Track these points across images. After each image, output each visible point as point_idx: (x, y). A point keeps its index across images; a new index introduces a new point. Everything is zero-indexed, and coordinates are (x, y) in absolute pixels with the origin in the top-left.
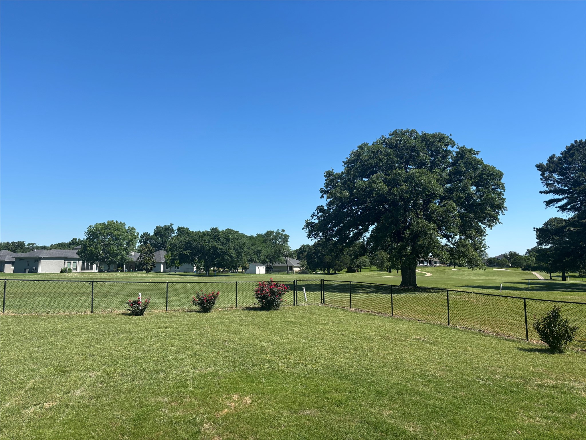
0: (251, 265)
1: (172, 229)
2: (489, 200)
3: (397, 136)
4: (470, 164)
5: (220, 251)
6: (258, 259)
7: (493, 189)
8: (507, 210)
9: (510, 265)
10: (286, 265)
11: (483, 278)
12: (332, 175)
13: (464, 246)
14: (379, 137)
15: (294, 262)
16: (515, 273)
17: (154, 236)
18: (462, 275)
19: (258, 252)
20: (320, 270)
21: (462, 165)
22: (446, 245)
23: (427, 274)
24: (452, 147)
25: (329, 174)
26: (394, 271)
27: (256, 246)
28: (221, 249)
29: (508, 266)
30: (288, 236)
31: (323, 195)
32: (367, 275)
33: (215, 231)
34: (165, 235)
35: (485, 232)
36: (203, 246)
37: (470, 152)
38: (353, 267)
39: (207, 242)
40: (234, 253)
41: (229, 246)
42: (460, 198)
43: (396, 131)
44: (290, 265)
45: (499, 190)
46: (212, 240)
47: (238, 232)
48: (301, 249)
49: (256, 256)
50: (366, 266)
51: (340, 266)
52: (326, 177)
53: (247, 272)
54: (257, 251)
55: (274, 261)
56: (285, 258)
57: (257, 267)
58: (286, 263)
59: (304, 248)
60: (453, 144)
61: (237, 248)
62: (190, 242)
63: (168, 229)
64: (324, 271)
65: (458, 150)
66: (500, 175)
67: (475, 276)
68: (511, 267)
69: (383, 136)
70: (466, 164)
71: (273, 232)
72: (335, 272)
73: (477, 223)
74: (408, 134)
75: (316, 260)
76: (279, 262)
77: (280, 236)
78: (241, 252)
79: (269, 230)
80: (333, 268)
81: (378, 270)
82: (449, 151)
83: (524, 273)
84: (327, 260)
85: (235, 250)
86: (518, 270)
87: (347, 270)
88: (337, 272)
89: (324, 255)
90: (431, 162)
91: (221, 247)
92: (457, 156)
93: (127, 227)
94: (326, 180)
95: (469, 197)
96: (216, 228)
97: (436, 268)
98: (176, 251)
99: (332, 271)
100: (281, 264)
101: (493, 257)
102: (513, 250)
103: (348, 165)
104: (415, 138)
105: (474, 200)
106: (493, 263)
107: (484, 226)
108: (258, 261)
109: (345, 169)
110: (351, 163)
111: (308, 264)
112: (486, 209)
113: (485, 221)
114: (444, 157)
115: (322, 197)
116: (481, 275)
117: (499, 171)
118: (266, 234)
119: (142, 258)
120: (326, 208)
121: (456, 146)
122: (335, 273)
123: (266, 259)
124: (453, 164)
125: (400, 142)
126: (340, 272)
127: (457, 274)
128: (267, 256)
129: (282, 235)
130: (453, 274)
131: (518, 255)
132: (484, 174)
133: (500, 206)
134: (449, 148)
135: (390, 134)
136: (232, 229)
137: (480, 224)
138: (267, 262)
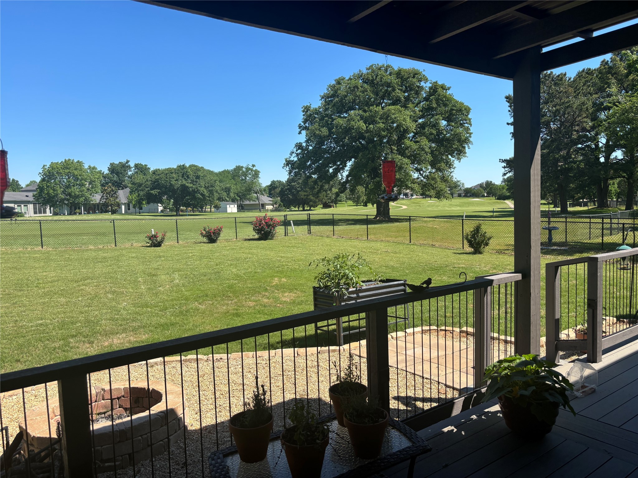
0: (222, 204)
1: (129, 166)
2: (457, 134)
3: (373, 71)
4: (441, 100)
5: (191, 189)
6: (228, 197)
7: (461, 124)
8: (472, 144)
9: (486, 195)
10: (257, 202)
11: (458, 208)
12: (309, 110)
13: (434, 179)
14: (357, 72)
15: (265, 199)
16: (489, 203)
17: (110, 174)
18: (438, 206)
19: (228, 190)
20: (295, 207)
21: (434, 102)
22: (418, 178)
23: (402, 207)
24: (425, 83)
25: (306, 109)
26: (370, 205)
27: (224, 183)
28: (192, 187)
29: (483, 196)
30: (259, 172)
31: (301, 131)
32: (343, 211)
33: (182, 168)
34: (121, 173)
35: (453, 165)
36: (171, 185)
37: (442, 87)
38: (329, 203)
39: (176, 181)
40: (205, 191)
41: (199, 184)
42: (431, 134)
43: (372, 66)
44: (262, 203)
45: (466, 125)
46: (180, 178)
47: (203, 167)
48: (271, 185)
49: (225, 194)
50: (342, 201)
51: (315, 202)
52: (303, 112)
53: (218, 211)
54: (226, 188)
55: (245, 199)
56: (256, 195)
57: (228, 206)
58: (257, 201)
59: (274, 184)
60: (426, 80)
61: (208, 186)
62: (157, 181)
63: (125, 166)
64: (298, 208)
65: (431, 85)
66: (468, 110)
67: (450, 207)
68: (487, 196)
69: (360, 71)
70: (437, 100)
71: (242, 167)
72: (310, 208)
73: (447, 156)
74: (383, 68)
75: (290, 197)
76: (249, 200)
77: (250, 171)
78: (212, 190)
79: (238, 165)
80: (308, 204)
81: (354, 204)
82: (422, 87)
83: (497, 202)
84: (302, 197)
85: (205, 187)
86: (493, 200)
87: (322, 206)
88: (312, 208)
89: (298, 191)
90: (405, 98)
91: (191, 185)
92: (430, 91)
93: (86, 167)
94: (304, 115)
95: (439, 132)
96: (183, 165)
97: (412, 200)
98: (143, 191)
99: (307, 207)
100: (252, 202)
101: (469, 187)
102: (489, 180)
103: (326, 100)
104: (390, 74)
105: (444, 135)
106: (470, 193)
107: (454, 159)
108: (228, 199)
109: (322, 104)
110: (329, 99)
111: (282, 201)
112: (454, 144)
113: (455, 154)
114: (417, 93)
115: (300, 133)
116: (456, 206)
117: (467, 106)
118: (235, 169)
119: (105, 199)
120: (304, 144)
121: (429, 82)
122: (310, 210)
123: (236, 197)
124: (426, 99)
125: (376, 77)
126: (316, 208)
127: (433, 206)
128: (237, 194)
129: (252, 170)
130: (428, 206)
131: (494, 185)
132: (453, 110)
133: (467, 141)
134: (422, 84)
135: (367, 69)
136: (196, 164)
137: (450, 157)
138: (237, 200)
